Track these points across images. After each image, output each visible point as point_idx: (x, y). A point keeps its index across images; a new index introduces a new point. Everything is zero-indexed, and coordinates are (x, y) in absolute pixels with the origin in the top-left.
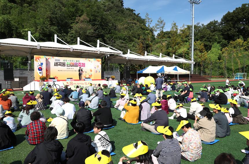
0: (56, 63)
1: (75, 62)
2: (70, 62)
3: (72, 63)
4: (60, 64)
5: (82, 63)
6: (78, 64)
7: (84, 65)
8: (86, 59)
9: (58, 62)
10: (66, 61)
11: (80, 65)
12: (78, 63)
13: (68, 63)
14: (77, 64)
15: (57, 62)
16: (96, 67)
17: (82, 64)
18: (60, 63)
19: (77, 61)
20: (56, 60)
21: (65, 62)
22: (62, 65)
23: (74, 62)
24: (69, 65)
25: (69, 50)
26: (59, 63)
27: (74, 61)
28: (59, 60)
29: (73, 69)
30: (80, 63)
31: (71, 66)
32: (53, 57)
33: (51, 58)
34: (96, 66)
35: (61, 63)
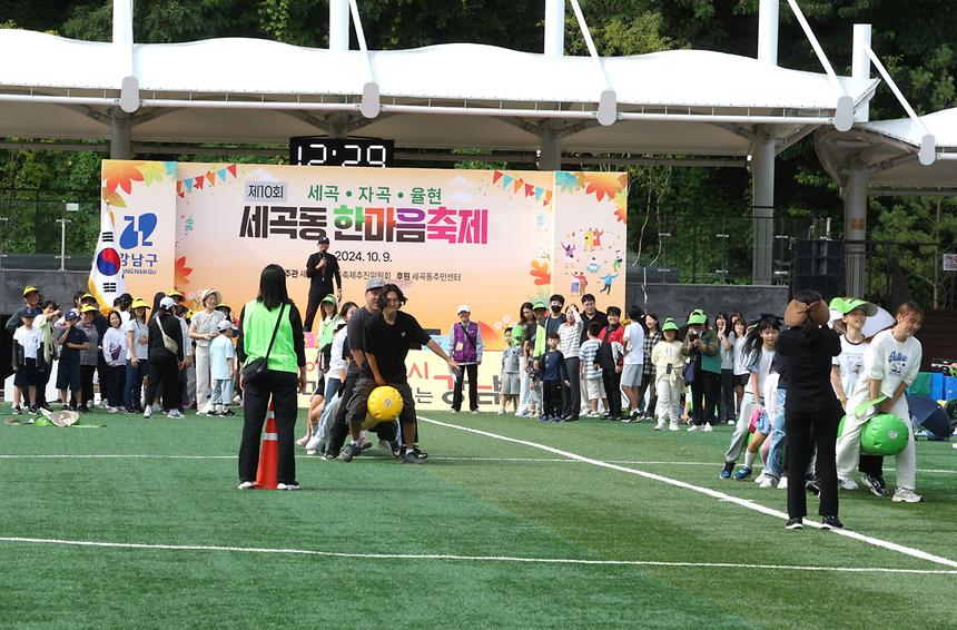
0: (252, 212)
1: (407, 203)
2: (365, 204)
3: (379, 212)
4: (282, 221)
5: (465, 214)
6: (428, 218)
7: (475, 223)
8: (497, 176)
9: (271, 203)
10: (333, 194)
11: (442, 223)
12: (425, 207)
13: (344, 209)
14: (422, 215)
15: (262, 205)
16: (579, 242)
17: (458, 219)
18: (287, 216)
19: (418, 195)
20: (254, 191)
21: (325, 202)
22: (299, 228)
23: (396, 203)
24: (351, 231)
25: (352, 106)
26: (273, 216)
27: (394, 193)
28: (277, 191)
29: (387, 257)
30: (441, 213)
31: (369, 237)
32: (233, 170)
33: (218, 178)
34: (580, 237)
35: (293, 211)
